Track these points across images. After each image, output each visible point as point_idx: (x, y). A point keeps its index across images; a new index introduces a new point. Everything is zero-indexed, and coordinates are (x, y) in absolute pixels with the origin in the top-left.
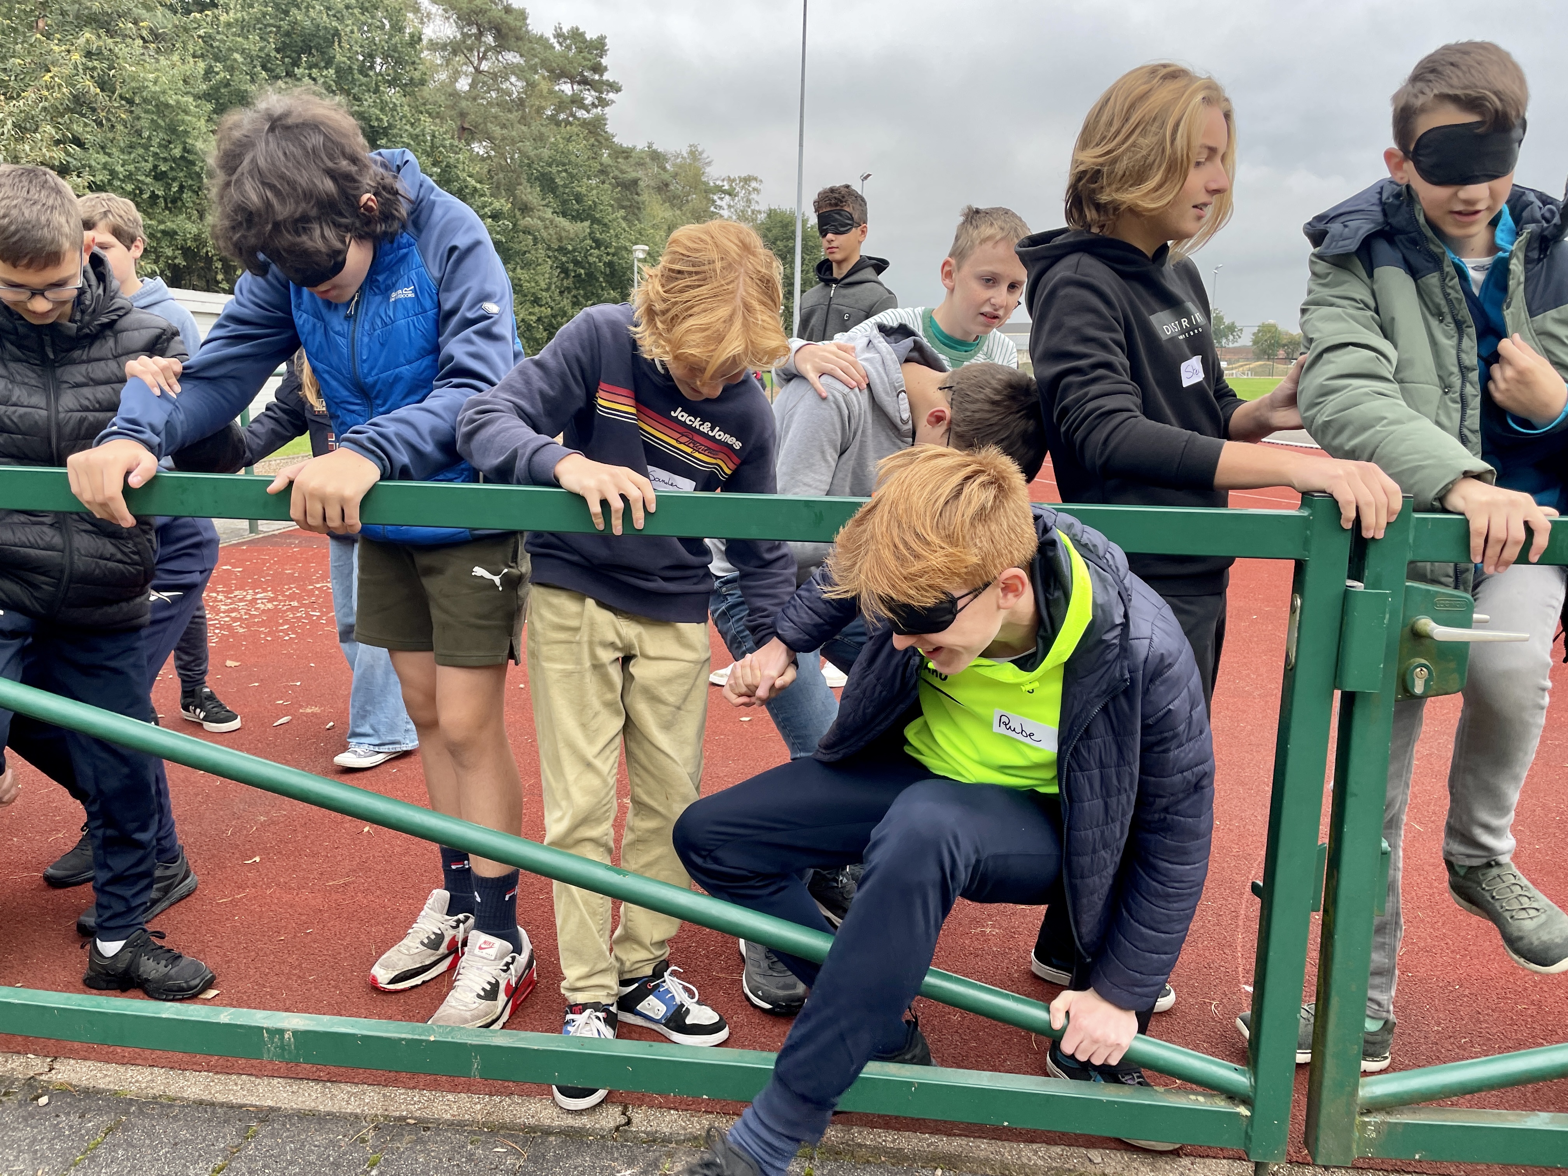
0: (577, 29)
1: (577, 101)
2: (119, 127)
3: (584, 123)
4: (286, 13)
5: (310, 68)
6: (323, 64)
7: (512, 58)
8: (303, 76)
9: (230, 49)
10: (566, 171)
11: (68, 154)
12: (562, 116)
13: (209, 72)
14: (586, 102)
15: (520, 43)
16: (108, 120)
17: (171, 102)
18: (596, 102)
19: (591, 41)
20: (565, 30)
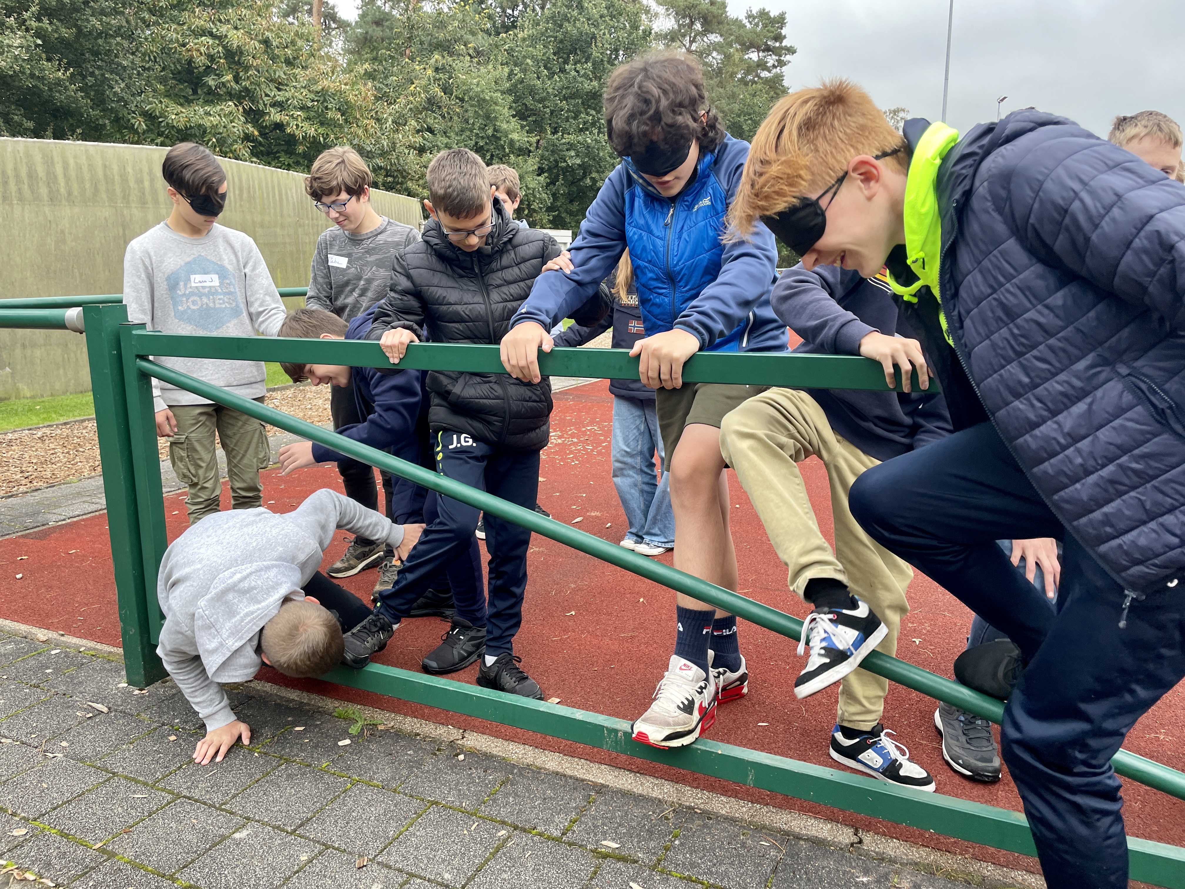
0: (764, 10)
1: (762, 65)
2: (456, 118)
3: (766, 81)
4: (561, 26)
5: (575, 64)
6: (584, 60)
7: (715, 38)
8: (571, 71)
9: (525, 57)
10: (751, 119)
11: (424, 139)
12: (750, 77)
13: (511, 74)
14: (768, 65)
15: (721, 26)
16: (449, 113)
17: (487, 98)
18: (776, 64)
19: (775, 17)
20: (754, 12)
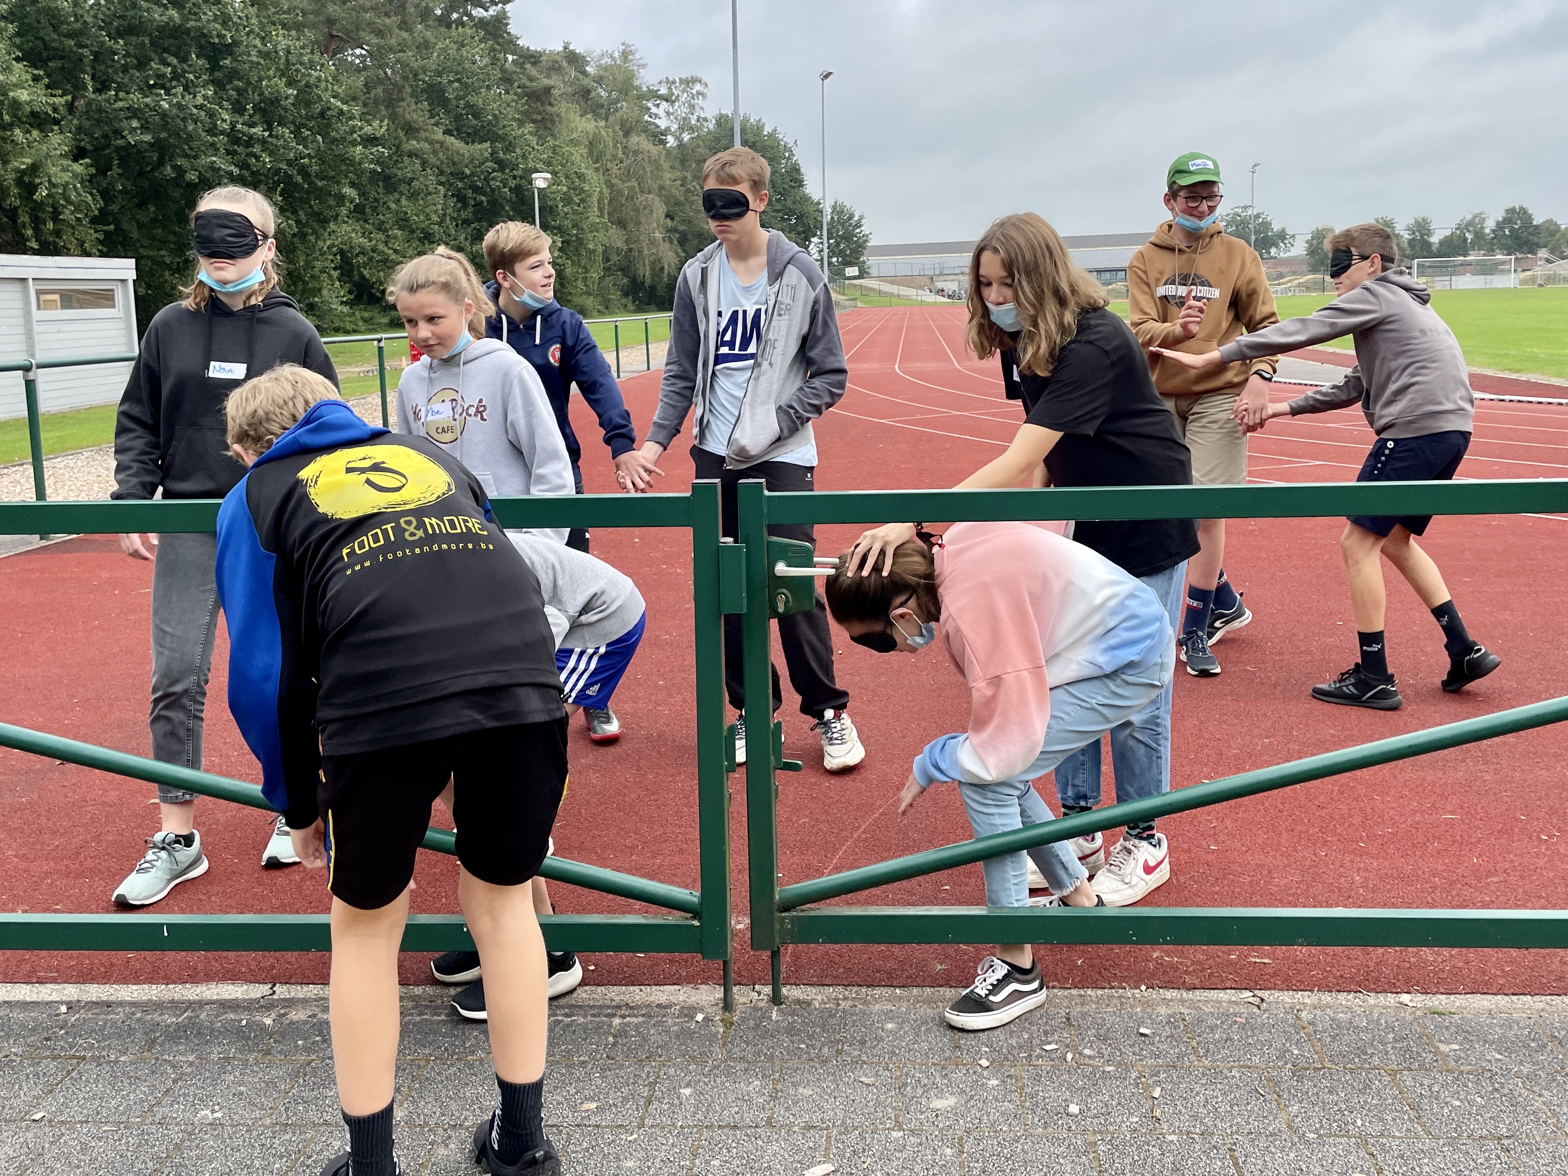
3: (482, 23)
10: (458, 81)
12: (455, 16)
